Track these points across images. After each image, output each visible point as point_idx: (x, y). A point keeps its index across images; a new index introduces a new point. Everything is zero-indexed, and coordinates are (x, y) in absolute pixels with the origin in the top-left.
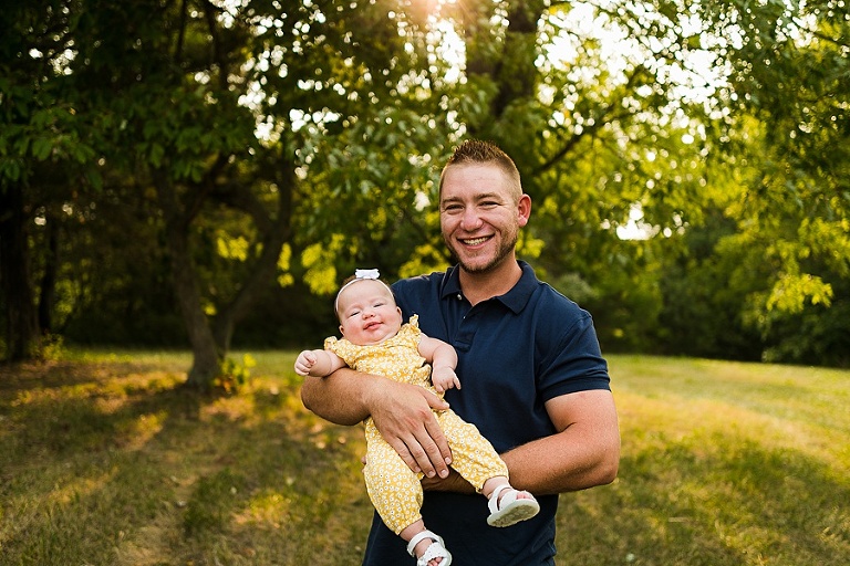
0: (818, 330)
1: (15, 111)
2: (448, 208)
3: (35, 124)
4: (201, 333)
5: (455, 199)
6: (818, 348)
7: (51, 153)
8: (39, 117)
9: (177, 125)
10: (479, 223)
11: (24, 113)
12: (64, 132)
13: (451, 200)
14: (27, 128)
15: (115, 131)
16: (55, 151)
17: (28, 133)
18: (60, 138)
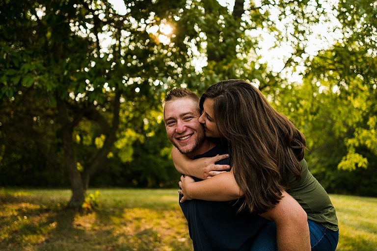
0: (332, 178)
1: (12, 63)
2: (169, 123)
3: (24, 70)
4: (77, 181)
5: (171, 118)
6: (333, 185)
7: (33, 84)
8: (26, 67)
9: (94, 75)
10: (185, 128)
11: (17, 65)
12: (40, 74)
13: (169, 119)
14: (18, 72)
15: (62, 76)
16: (35, 83)
17: (19, 74)
18: (38, 77)
